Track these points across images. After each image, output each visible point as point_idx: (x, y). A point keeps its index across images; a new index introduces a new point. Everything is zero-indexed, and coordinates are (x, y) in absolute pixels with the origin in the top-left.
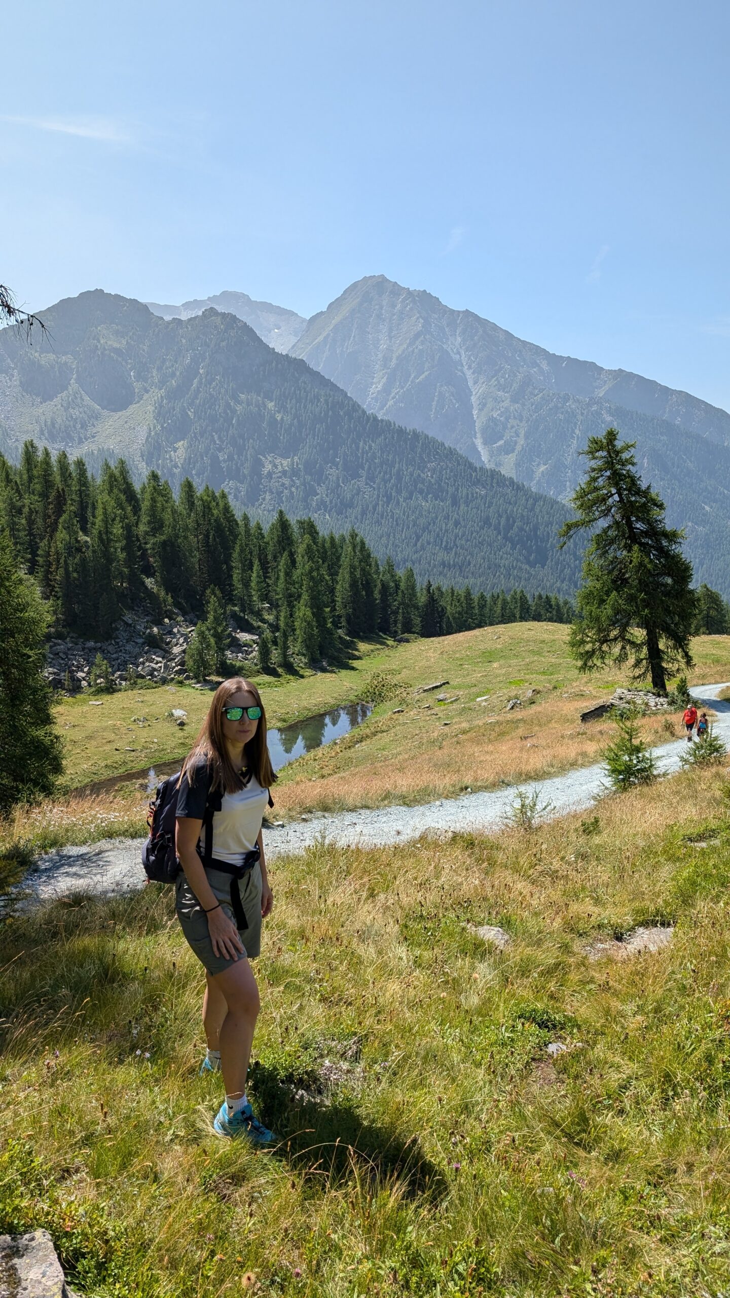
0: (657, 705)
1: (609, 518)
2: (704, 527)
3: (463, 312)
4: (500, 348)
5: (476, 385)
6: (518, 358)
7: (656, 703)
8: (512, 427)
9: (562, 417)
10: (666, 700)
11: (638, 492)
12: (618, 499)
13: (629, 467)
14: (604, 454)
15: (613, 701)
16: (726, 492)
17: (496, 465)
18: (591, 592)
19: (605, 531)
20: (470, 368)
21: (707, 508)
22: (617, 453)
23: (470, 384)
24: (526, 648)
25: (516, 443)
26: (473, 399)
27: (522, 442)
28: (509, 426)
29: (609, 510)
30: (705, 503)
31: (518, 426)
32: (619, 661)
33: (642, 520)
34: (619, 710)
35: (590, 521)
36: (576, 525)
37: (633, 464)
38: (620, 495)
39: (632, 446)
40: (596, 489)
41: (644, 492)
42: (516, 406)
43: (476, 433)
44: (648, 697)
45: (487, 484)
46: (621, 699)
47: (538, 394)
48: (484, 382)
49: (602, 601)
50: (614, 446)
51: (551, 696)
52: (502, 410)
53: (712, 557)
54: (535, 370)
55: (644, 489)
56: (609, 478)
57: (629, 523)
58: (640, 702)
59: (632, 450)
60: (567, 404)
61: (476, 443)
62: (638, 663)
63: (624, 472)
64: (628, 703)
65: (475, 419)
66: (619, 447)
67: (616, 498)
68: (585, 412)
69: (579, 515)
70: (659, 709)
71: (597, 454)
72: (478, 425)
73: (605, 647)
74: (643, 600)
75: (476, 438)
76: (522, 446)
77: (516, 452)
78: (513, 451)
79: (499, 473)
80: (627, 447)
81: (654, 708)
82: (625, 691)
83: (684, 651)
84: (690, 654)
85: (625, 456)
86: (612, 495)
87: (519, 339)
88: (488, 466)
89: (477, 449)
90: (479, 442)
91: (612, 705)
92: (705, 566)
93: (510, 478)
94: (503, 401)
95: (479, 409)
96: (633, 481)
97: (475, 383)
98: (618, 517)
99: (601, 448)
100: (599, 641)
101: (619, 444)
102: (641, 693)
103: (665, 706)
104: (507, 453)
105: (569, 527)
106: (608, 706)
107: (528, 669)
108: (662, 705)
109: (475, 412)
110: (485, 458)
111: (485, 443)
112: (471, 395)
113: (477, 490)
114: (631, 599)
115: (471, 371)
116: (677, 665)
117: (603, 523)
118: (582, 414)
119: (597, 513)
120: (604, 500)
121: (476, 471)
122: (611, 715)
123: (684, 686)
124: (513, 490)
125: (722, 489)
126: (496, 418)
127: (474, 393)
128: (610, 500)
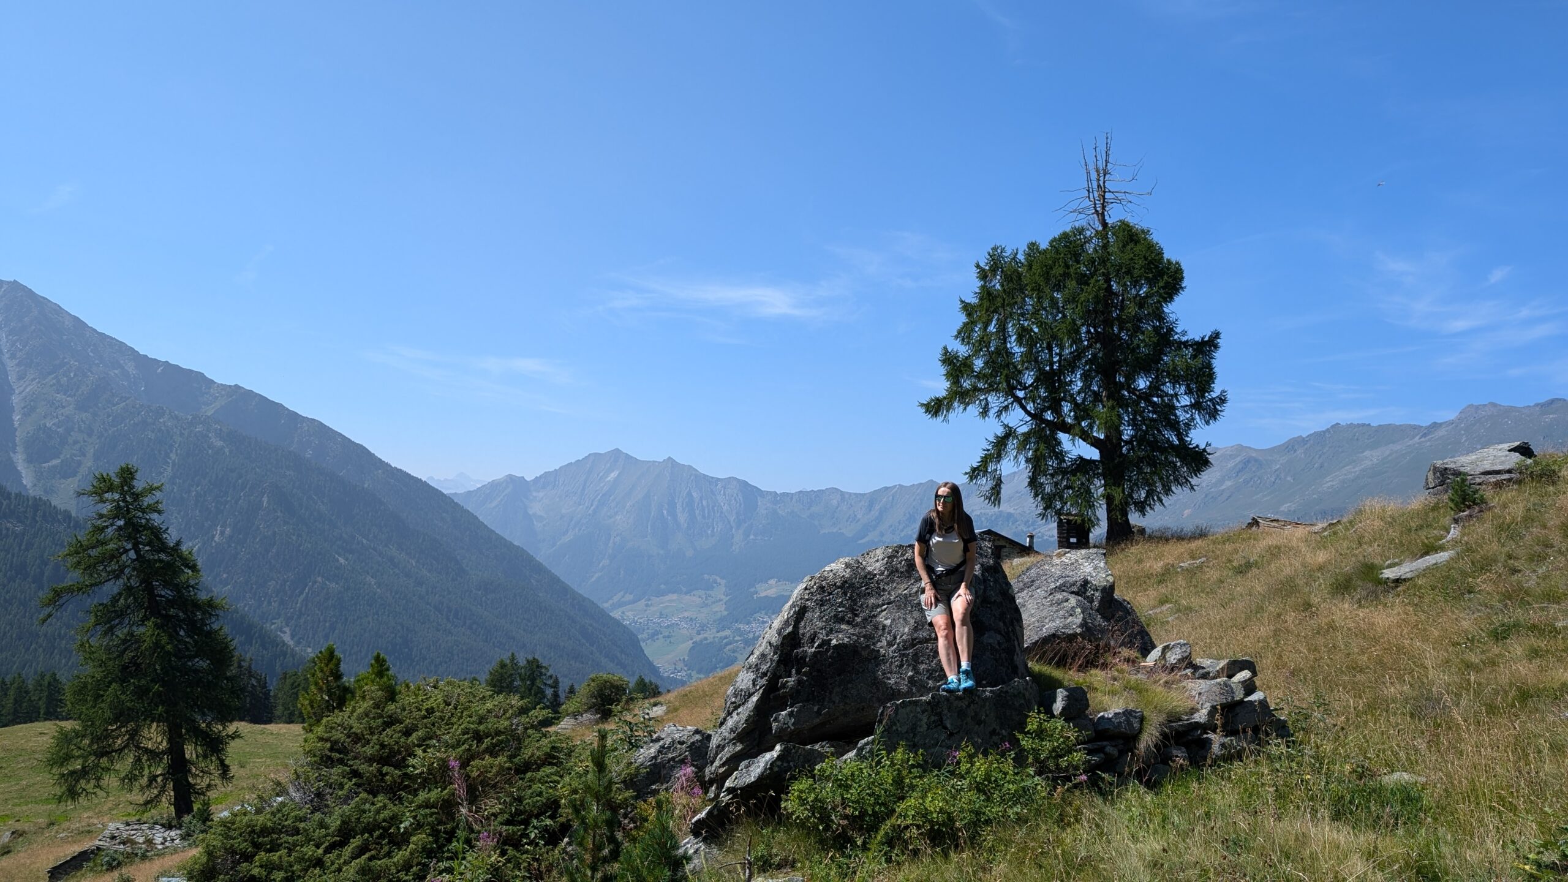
0: (165, 839)
1: (120, 582)
2: (337, 583)
3: (9, 283)
4: (65, 337)
5: (22, 382)
6: (91, 354)
7: (164, 838)
8: (76, 442)
9: (151, 435)
10: (178, 832)
11: (163, 547)
12: (135, 557)
13: (155, 516)
14: (116, 496)
15: (101, 843)
16: (365, 541)
17: (46, 491)
18: (85, 685)
19: (115, 600)
20: (13, 356)
21: (342, 560)
22: (136, 497)
23: (12, 378)
24: (28, 763)
25: (79, 464)
26: (15, 399)
27: (89, 464)
28: (70, 441)
29: (122, 571)
30: (340, 555)
31: (85, 441)
32: (130, 780)
33: (166, 584)
34: (107, 855)
35: (91, 585)
36: (69, 590)
37: (159, 512)
38: (137, 552)
39: (157, 488)
40: (103, 543)
41: (172, 549)
42: (84, 415)
43: (15, 445)
44: (154, 831)
45: (26, 518)
46: (113, 838)
47: (118, 404)
48: (34, 379)
49: (98, 697)
50: (131, 487)
51: (40, 839)
52: (61, 418)
53: (346, 619)
54: (116, 372)
55: (172, 545)
56: (120, 528)
57: (150, 590)
58: (141, 840)
59: (158, 494)
60: (161, 420)
61: (15, 460)
62: (153, 779)
63: (143, 521)
64: (124, 843)
65: (16, 424)
66: (140, 489)
67: (132, 554)
68: (186, 433)
69: (74, 577)
70: (167, 847)
71: (106, 495)
72: (20, 436)
73: (104, 762)
74: (159, 694)
75: (15, 453)
76: (90, 468)
77: (79, 476)
78: (74, 474)
79: (48, 503)
80: (152, 490)
81: (160, 847)
82: (121, 826)
83: (218, 758)
84: (227, 762)
85: (147, 501)
86: (126, 551)
87: (95, 330)
88: (31, 493)
89: (15, 468)
90: (19, 460)
91: (98, 849)
92: (337, 631)
93: (65, 511)
94: (64, 407)
95: (24, 414)
96: (156, 533)
97: (20, 378)
98: (135, 582)
99: (110, 489)
100: (95, 753)
101: (139, 485)
102: (145, 827)
103: (177, 842)
104: (65, 477)
105: (58, 594)
106: (92, 852)
107: (21, 797)
108: (173, 840)
109: (17, 418)
110: (28, 479)
111: (29, 460)
112: (12, 394)
113: (9, 525)
114: (141, 692)
115: (15, 362)
116: (208, 780)
117: (112, 588)
118: (181, 434)
119: (104, 574)
120: (114, 556)
121: (10, 499)
122: (95, 865)
123: (205, 810)
124: (69, 527)
125: (360, 538)
126: (50, 429)
127: (17, 392)
128: (124, 557)
